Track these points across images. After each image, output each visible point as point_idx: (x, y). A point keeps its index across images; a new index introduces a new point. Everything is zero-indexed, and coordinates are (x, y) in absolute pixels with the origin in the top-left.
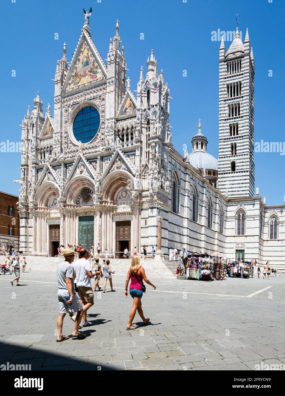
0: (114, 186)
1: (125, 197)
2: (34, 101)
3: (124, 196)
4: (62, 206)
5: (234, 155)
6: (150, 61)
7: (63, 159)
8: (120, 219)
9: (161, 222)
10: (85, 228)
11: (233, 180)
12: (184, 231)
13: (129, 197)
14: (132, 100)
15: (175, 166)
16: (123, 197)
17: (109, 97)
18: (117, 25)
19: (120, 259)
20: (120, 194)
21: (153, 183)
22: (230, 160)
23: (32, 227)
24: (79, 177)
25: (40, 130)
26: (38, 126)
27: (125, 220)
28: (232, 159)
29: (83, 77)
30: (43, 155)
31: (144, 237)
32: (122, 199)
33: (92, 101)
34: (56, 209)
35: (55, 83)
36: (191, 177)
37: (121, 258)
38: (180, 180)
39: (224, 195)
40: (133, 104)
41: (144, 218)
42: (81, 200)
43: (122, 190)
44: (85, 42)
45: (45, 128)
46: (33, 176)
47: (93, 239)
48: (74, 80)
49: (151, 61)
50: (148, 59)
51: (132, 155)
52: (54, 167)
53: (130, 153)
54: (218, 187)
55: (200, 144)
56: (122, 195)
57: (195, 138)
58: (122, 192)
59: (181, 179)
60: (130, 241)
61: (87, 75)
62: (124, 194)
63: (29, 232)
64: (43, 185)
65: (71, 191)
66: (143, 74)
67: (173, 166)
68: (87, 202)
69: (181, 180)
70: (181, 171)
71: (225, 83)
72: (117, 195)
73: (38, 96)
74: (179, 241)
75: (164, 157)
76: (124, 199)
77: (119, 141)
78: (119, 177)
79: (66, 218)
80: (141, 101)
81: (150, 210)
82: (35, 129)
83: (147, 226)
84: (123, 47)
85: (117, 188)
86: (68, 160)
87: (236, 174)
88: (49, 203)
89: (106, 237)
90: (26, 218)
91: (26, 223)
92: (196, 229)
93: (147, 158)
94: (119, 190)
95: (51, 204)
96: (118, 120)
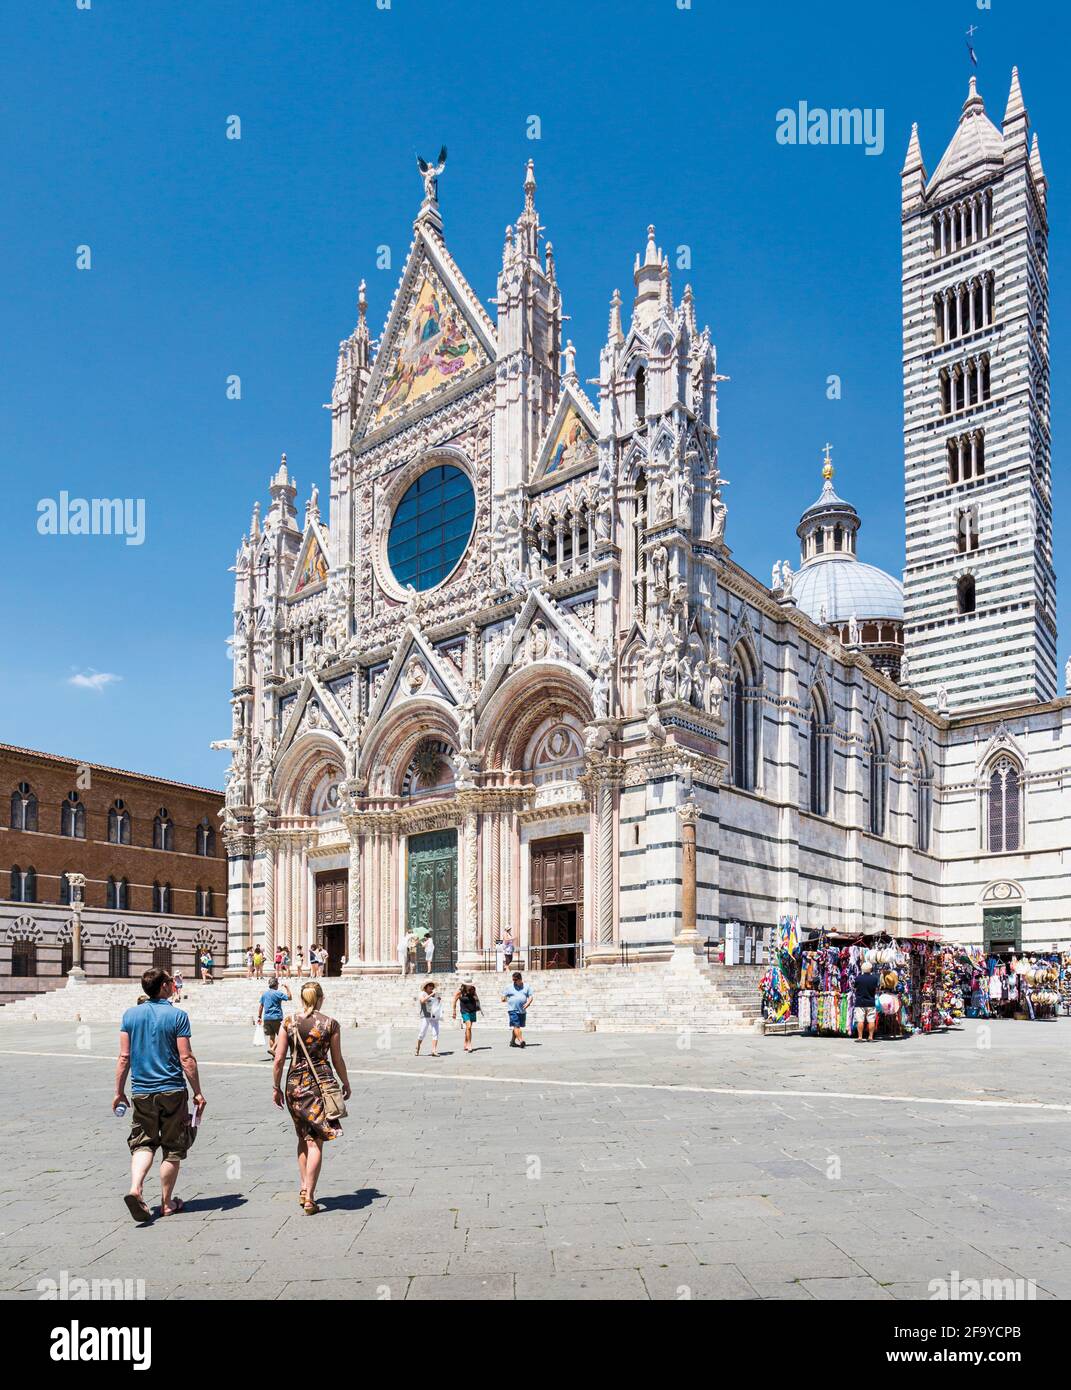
0: (525, 719)
1: (561, 753)
2: (272, 485)
3: (558, 750)
4: (354, 805)
5: (969, 550)
6: (645, 264)
7: (358, 653)
8: (544, 830)
9: (693, 827)
10: (428, 872)
11: (969, 647)
12: (779, 853)
13: (577, 752)
14: (583, 413)
15: (740, 620)
16: (555, 754)
17: (503, 421)
18: (530, 177)
19: (545, 971)
20: (545, 743)
21: (663, 689)
22: (951, 573)
23: (263, 885)
24: (406, 706)
25: (288, 573)
26: (283, 561)
27: (564, 831)
28: (962, 566)
29: (420, 376)
30: (296, 651)
31: (629, 888)
32: (550, 760)
33: (450, 447)
34: (335, 819)
35: (334, 414)
36: (803, 655)
37: (549, 968)
38: (761, 668)
39: (932, 708)
40: (587, 428)
41: (630, 820)
42: (415, 779)
43: (549, 730)
44: (427, 261)
45: (304, 564)
46: (267, 721)
47: (452, 908)
48: (391, 392)
49: (648, 266)
50: (635, 261)
51: (584, 603)
52: (331, 685)
53: (577, 598)
54: (906, 677)
55: (832, 534)
56: (550, 746)
57: (809, 517)
58: (552, 738)
59: (766, 664)
60: (582, 904)
61: (434, 367)
62: (558, 744)
63: (255, 901)
64: (297, 745)
65: (381, 753)
66: (618, 318)
67: (732, 620)
68: (435, 784)
69: (765, 667)
70: (765, 636)
71: (926, 291)
72: (532, 750)
73: (283, 466)
74: (761, 893)
75: (701, 591)
76: (559, 759)
77: (540, 562)
78: (539, 687)
79: (368, 845)
80: (613, 411)
81: (651, 788)
82: (272, 570)
83: (642, 845)
84: (549, 245)
85: (533, 726)
86: (372, 654)
87: (978, 623)
88: (315, 800)
89: (499, 897)
90: (245, 857)
91: (247, 874)
92: (825, 843)
93: (636, 603)
94: (542, 730)
95: (321, 805)
96: (533, 494)
